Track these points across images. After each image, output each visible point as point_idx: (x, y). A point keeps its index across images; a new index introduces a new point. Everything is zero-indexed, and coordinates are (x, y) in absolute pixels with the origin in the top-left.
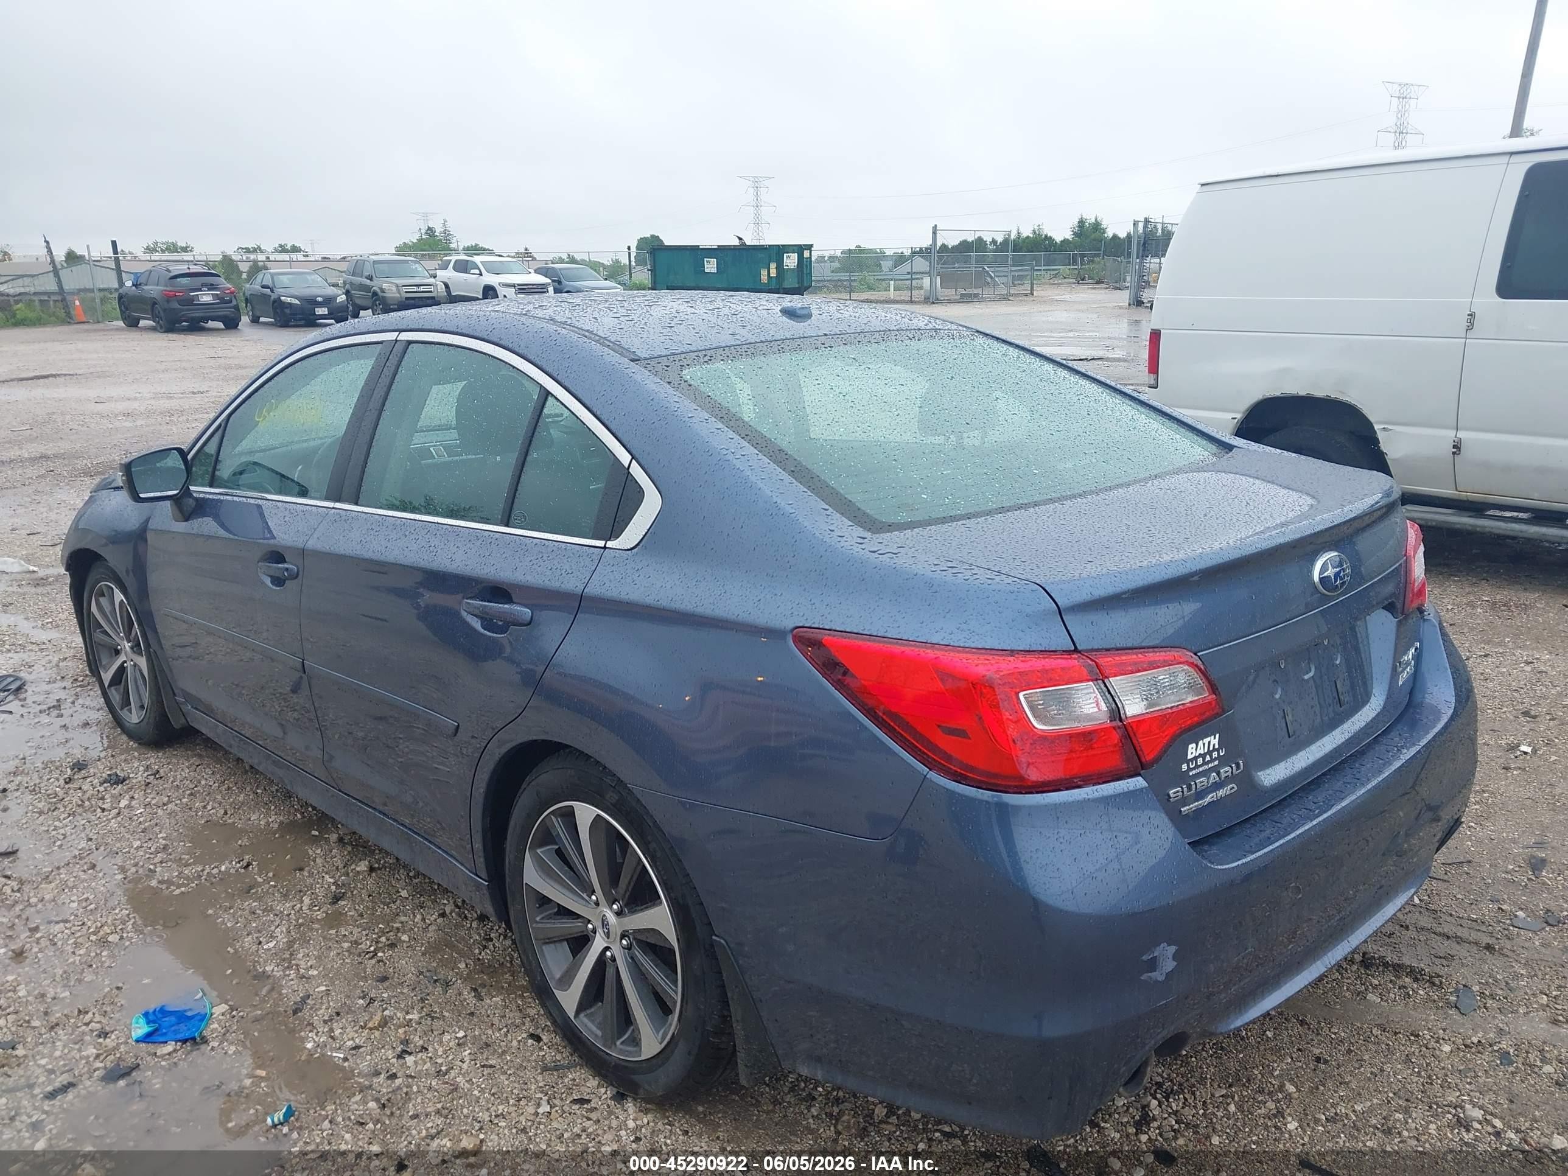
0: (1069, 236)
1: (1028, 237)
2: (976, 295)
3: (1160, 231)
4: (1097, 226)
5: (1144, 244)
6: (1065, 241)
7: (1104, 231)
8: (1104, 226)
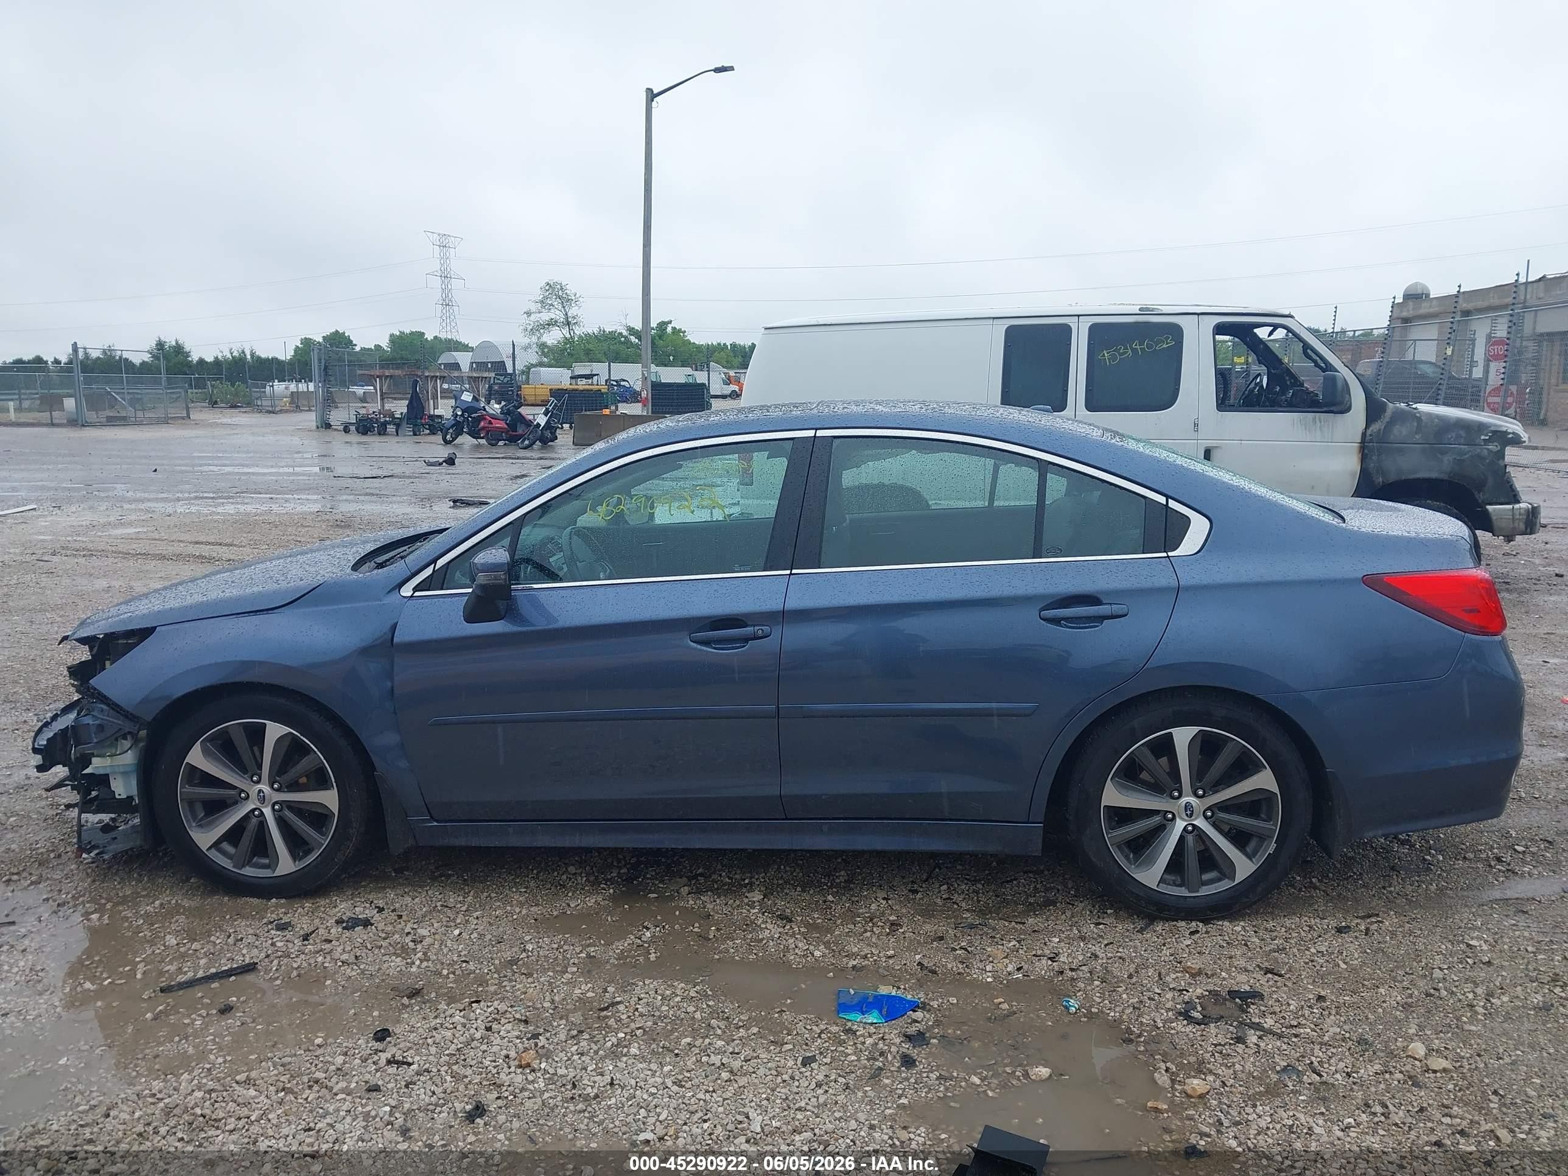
0: (147, 358)
1: (98, 358)
2: (124, 418)
3: (249, 357)
4: (178, 349)
5: (326, 368)
6: (143, 363)
7: (188, 354)
8: (187, 349)
